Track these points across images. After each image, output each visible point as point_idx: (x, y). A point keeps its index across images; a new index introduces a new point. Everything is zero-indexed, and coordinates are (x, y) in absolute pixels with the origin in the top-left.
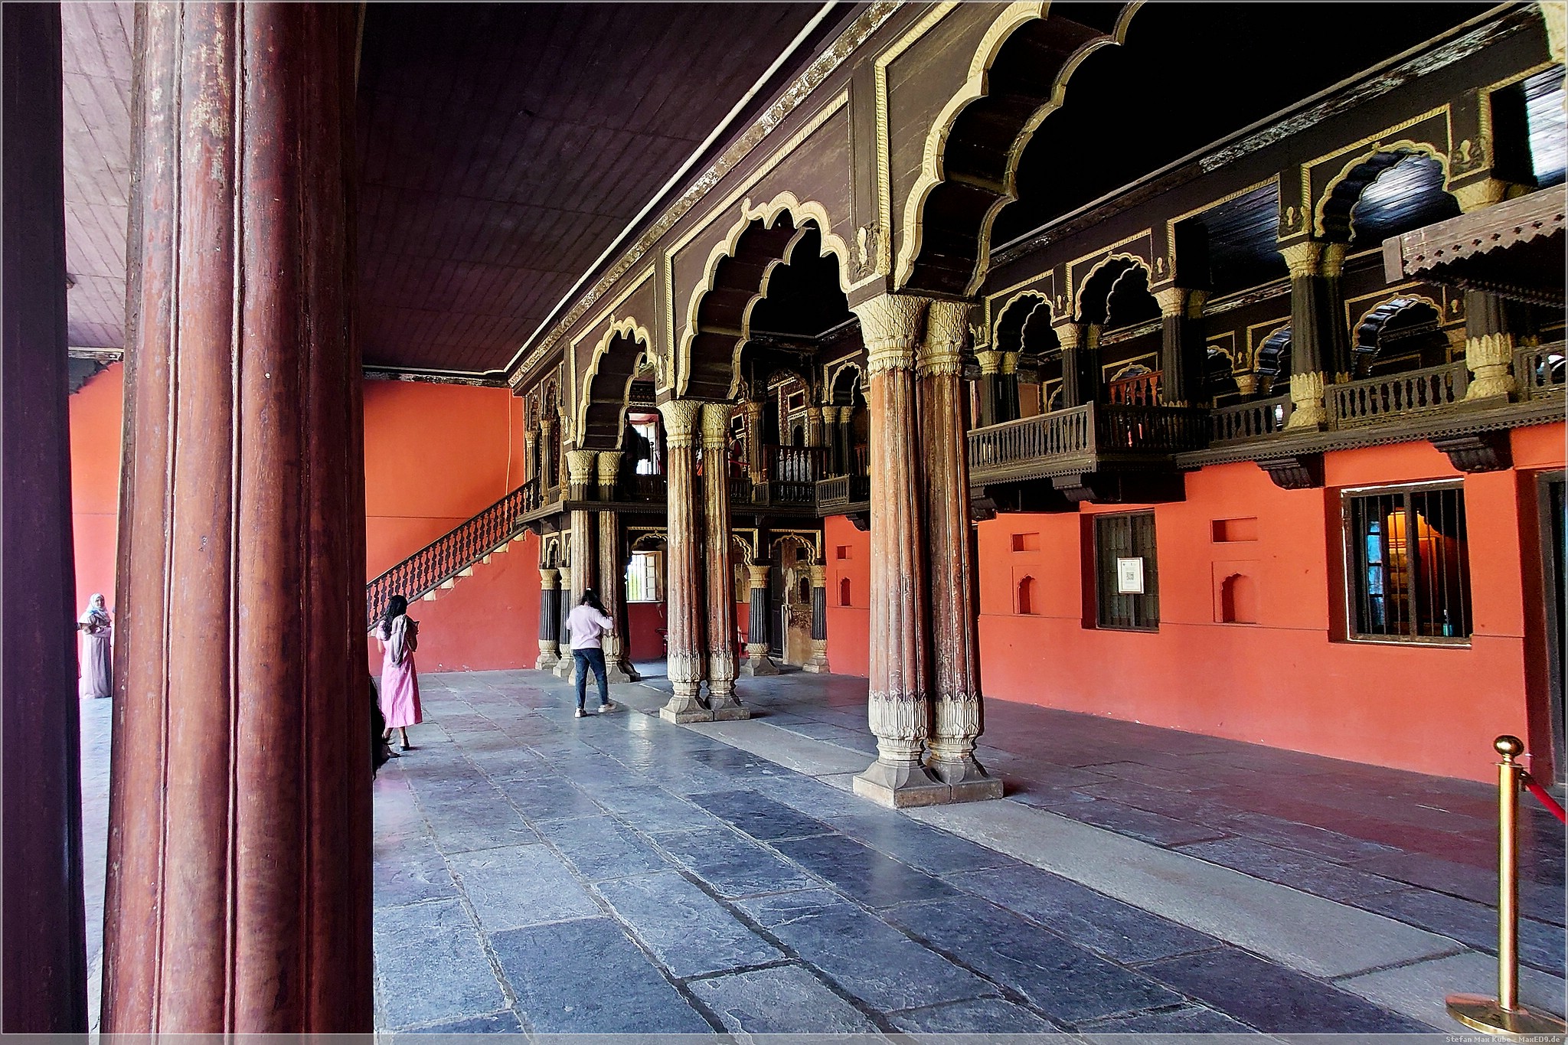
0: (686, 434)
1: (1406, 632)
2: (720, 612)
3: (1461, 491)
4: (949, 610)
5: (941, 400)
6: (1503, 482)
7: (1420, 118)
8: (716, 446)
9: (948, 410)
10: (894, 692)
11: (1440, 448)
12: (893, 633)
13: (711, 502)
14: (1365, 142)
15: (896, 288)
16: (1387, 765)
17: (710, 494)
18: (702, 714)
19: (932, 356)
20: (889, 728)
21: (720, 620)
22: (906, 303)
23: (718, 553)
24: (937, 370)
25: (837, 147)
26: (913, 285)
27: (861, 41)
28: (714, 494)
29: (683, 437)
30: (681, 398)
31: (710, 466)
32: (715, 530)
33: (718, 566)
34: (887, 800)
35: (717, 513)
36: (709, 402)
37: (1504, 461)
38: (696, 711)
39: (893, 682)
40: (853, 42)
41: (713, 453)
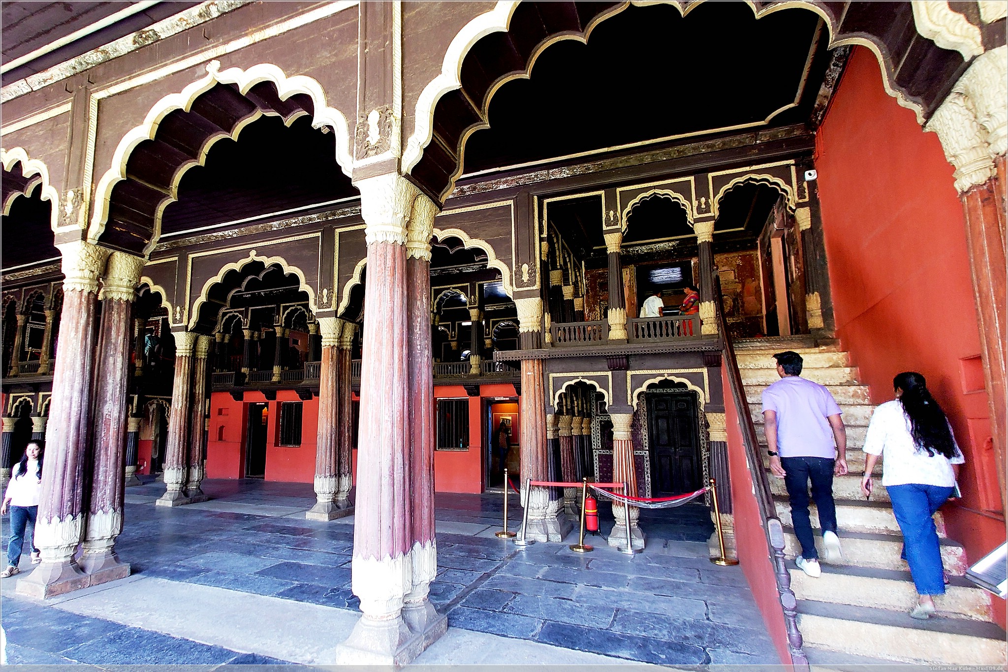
0: (190, 350)
1: (452, 447)
2: (198, 444)
3: (468, 402)
4: (345, 441)
5: (345, 359)
6: (477, 399)
7: (462, 285)
8: (203, 357)
9: (348, 363)
10: (328, 474)
11: (465, 388)
12: (328, 450)
13: (197, 386)
14: (449, 286)
15: (338, 316)
16: (447, 491)
17: (197, 382)
18: (185, 500)
19: (343, 342)
20: (325, 489)
21: (197, 448)
22: (340, 321)
23: (199, 413)
24: (345, 347)
25: (312, 251)
26: (343, 317)
27: (330, 218)
28: (199, 382)
29: (188, 351)
30: (191, 331)
31: (199, 368)
32: (199, 401)
33: (199, 420)
34: (325, 518)
35: (201, 392)
36: (202, 334)
37: (478, 394)
38: (183, 498)
39: (328, 470)
40: (327, 217)
41: (201, 361)
